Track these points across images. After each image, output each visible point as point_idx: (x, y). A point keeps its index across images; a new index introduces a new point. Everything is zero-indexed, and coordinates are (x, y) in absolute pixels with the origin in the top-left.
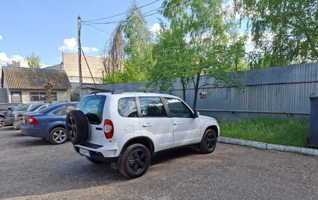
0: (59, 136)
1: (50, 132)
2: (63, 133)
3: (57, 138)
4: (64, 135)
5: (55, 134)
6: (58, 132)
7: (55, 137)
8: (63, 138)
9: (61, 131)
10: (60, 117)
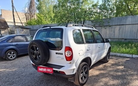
0: (12, 55)
1: (5, 53)
2: (13, 54)
3: (10, 57)
4: (15, 55)
5: (9, 54)
6: (11, 53)
7: (9, 56)
8: (14, 56)
9: (12, 52)
10: (11, 44)
